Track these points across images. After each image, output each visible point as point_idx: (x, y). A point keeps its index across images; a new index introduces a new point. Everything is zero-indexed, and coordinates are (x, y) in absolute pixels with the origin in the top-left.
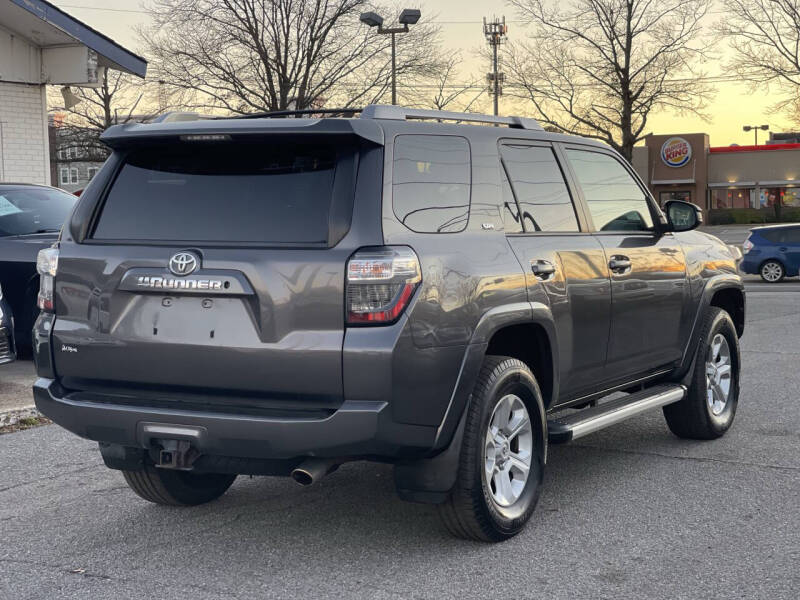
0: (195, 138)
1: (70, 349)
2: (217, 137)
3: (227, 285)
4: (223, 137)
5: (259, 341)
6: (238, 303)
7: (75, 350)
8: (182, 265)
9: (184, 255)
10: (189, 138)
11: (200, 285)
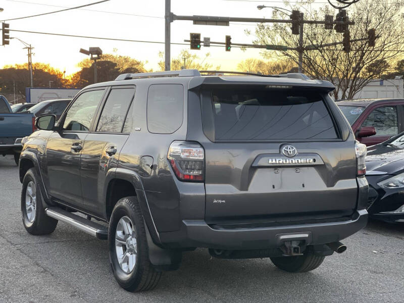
0: (273, 87)
1: (220, 201)
2: (285, 87)
3: (314, 160)
4: (288, 87)
5: (326, 186)
6: (313, 169)
7: (224, 201)
8: (290, 152)
9: (289, 146)
10: (270, 86)
11: (302, 161)
